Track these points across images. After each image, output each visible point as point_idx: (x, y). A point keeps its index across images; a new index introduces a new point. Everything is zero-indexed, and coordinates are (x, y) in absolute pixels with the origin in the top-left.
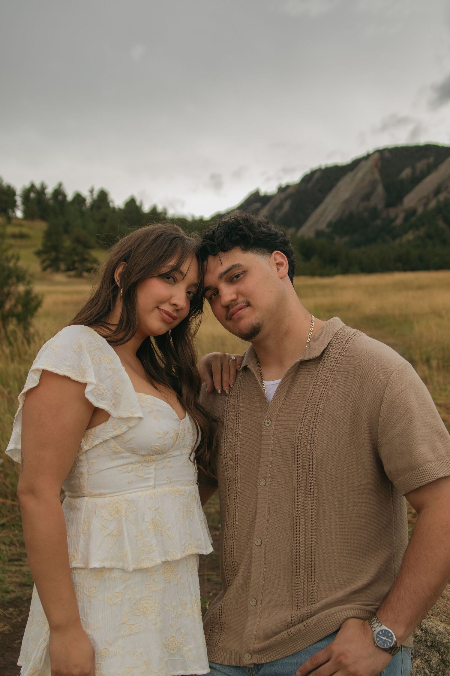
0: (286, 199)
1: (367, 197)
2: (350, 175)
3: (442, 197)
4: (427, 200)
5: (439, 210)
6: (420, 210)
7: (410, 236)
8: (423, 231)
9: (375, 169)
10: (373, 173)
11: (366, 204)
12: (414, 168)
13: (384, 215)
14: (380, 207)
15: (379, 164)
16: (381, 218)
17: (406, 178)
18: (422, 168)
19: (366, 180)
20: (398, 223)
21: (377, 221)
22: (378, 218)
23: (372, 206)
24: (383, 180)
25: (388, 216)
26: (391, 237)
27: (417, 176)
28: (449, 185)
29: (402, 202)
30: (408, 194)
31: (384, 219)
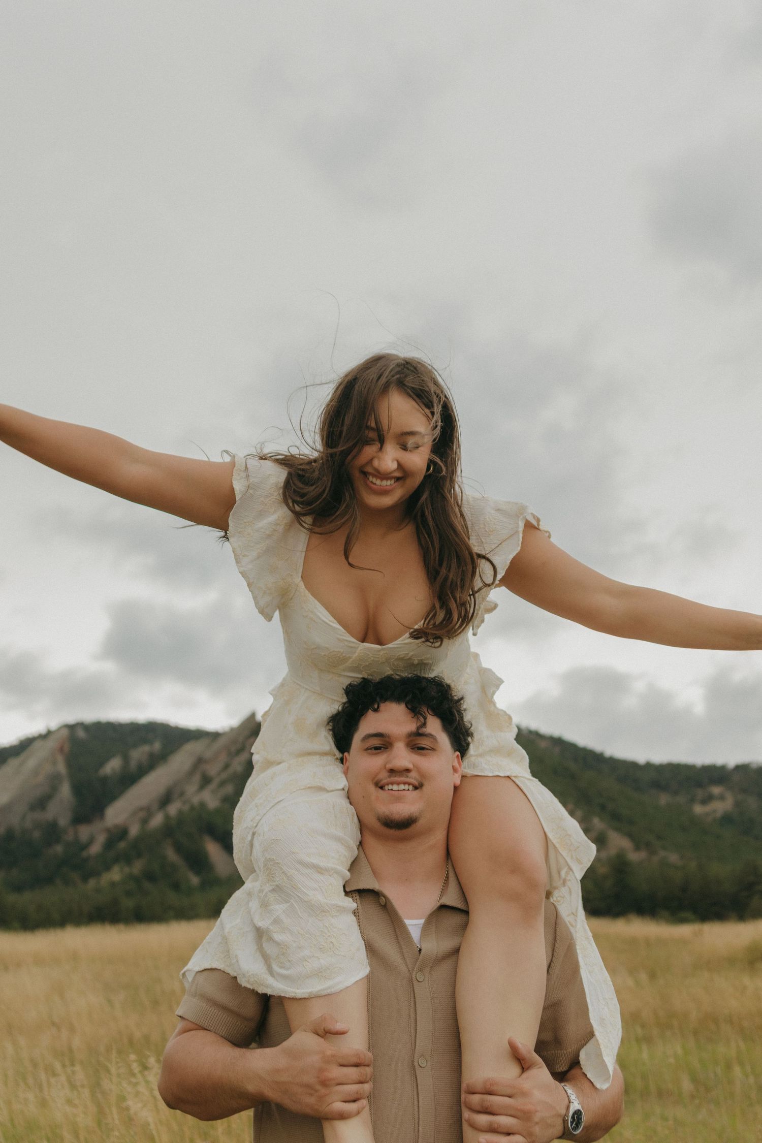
1: (41, 803)
2: (13, 763)
3: (173, 809)
4: (147, 813)
5: (169, 830)
6: (134, 831)
7: (115, 874)
8: (137, 867)
9: (60, 760)
10: (54, 763)
11: (38, 816)
12: (126, 759)
13: (70, 836)
14: (63, 822)
15: (67, 748)
16: (62, 842)
17: (111, 776)
18: (140, 760)
19: (39, 774)
20: (92, 853)
21: (55, 846)
22: (57, 842)
23: (47, 821)
24: (69, 776)
25: (76, 839)
26: (79, 877)
27: (129, 773)
28: (186, 789)
29: (102, 817)
30: (114, 802)
31: (68, 844)
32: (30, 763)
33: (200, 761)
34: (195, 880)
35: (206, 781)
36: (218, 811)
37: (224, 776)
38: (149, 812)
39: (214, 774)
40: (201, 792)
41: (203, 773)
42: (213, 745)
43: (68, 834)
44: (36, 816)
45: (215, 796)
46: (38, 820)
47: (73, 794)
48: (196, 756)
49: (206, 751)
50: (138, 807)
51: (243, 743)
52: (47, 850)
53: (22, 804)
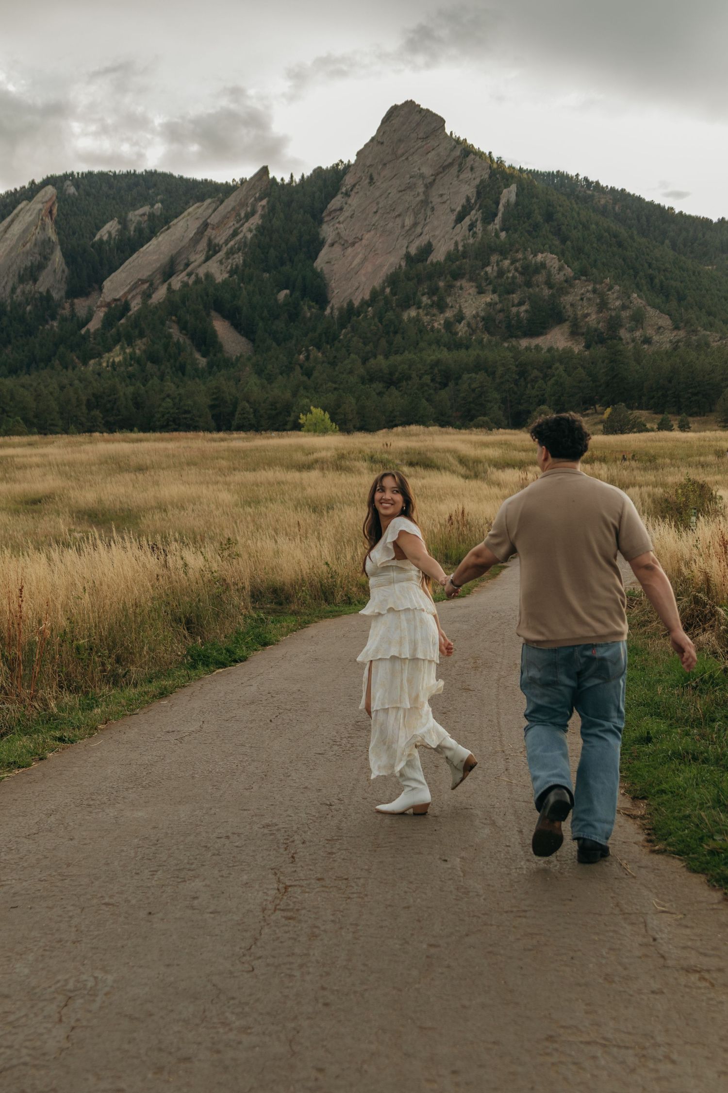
1: (32, 273)
3: (176, 282)
4: (148, 286)
5: (173, 306)
6: (135, 305)
7: (116, 356)
8: (140, 346)
9: (48, 221)
10: (44, 228)
11: (29, 287)
12: (124, 222)
13: (66, 312)
14: (56, 295)
15: (55, 211)
16: (58, 317)
17: (108, 242)
18: (139, 223)
19: (27, 242)
20: (92, 330)
21: (50, 322)
22: (53, 318)
23: (41, 293)
24: (61, 243)
25: (73, 314)
26: (78, 358)
27: (129, 239)
28: (192, 260)
29: (101, 289)
30: (113, 274)
31: (64, 319)
32: (17, 229)
33: (206, 225)
34: (202, 362)
35: (213, 250)
36: (225, 282)
37: (232, 243)
38: (151, 285)
39: (221, 243)
40: (208, 263)
41: (210, 241)
42: (222, 207)
43: (64, 309)
44: (28, 288)
45: (223, 268)
46: (30, 292)
47: (67, 263)
48: (201, 221)
49: (213, 216)
50: (139, 280)
51: (254, 206)
52: (43, 326)
53: (11, 275)
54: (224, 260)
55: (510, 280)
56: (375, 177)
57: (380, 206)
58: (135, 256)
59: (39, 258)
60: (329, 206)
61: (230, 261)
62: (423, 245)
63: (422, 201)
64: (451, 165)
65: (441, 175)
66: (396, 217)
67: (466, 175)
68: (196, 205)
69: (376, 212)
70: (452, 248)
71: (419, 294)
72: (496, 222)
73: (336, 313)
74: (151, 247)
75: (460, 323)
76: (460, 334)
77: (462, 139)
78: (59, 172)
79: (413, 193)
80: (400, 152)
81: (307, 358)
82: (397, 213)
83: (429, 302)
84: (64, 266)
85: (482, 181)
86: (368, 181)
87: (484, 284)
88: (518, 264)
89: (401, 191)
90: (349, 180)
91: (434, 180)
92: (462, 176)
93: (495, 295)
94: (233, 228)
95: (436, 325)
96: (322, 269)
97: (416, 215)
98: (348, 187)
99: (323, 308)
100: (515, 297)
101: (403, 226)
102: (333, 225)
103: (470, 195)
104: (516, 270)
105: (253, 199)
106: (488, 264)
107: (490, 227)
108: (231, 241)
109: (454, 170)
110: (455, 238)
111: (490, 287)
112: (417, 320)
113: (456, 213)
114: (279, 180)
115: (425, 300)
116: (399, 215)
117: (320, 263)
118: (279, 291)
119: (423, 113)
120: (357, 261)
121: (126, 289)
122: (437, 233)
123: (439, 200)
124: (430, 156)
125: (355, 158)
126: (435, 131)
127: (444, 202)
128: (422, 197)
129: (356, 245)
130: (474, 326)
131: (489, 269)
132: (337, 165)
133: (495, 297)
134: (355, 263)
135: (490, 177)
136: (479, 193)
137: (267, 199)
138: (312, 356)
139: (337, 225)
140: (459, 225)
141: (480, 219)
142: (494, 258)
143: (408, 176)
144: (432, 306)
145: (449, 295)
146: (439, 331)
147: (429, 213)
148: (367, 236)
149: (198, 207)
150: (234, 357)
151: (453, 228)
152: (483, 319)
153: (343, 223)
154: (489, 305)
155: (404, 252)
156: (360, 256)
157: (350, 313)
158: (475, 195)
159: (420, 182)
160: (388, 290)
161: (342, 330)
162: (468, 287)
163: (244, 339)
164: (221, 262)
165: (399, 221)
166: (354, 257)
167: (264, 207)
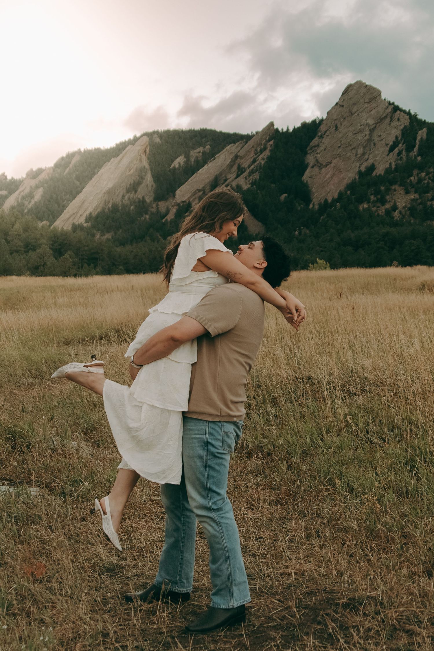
0: (37, 187)
1: (134, 187)
9: (144, 156)
10: (141, 161)
12: (187, 157)
13: (154, 210)
14: (148, 200)
15: (148, 151)
16: (149, 213)
17: (179, 168)
18: (197, 157)
19: (132, 169)
20: (169, 220)
21: (144, 216)
22: (146, 213)
23: (139, 199)
24: (151, 169)
25: (158, 210)
26: (161, 235)
27: (191, 167)
28: (228, 177)
29: (174, 196)
30: (182, 187)
31: (152, 214)
32: (126, 161)
33: (236, 157)
35: (241, 171)
36: (248, 190)
37: (252, 167)
38: (204, 193)
39: (246, 166)
40: (238, 179)
41: (239, 166)
42: (246, 146)
43: (153, 208)
44: (131, 196)
45: (247, 181)
46: (133, 198)
47: (155, 181)
48: (234, 155)
49: (241, 151)
50: (197, 190)
51: (265, 145)
52: (140, 218)
53: (122, 188)
54: (247, 177)
55: (425, 185)
56: (339, 126)
57: (342, 143)
58: (194, 175)
59: (138, 178)
60: (311, 144)
61: (251, 177)
62: (369, 165)
63: (368, 140)
64: (385, 117)
65: (378, 125)
66: (352, 149)
67: (395, 123)
68: (231, 145)
69: (339, 147)
70: (388, 166)
71: (369, 194)
72: (414, 150)
73: (317, 207)
74: (204, 170)
75: (395, 211)
76: (395, 218)
77: (392, 102)
78: (150, 130)
79: (363, 135)
80: (354, 111)
81: (300, 234)
82: (353, 147)
83: (375, 199)
84: (153, 183)
85: (405, 127)
86: (334, 128)
87: (409, 187)
88: (430, 175)
89: (355, 134)
90: (323, 128)
91: (375, 127)
92: (393, 124)
93: (417, 194)
94: (252, 158)
95: (380, 212)
96: (307, 181)
97: (364, 147)
98: (322, 132)
99: (308, 205)
100: (429, 195)
101: (356, 155)
102: (313, 155)
103: (398, 135)
104: (429, 178)
105: (265, 141)
106: (412, 176)
107: (411, 154)
108: (252, 165)
109: (387, 120)
110: (389, 161)
111: (413, 190)
112: (369, 209)
113: (389, 146)
114: (280, 130)
115: (372, 197)
116: (354, 148)
117: (305, 177)
118: (281, 195)
119: (368, 88)
120: (329, 176)
121: (189, 195)
122: (377, 158)
123: (379, 139)
124: (373, 112)
125: (326, 115)
126: (375, 97)
127: (382, 140)
128: (367, 137)
129: (328, 167)
130: (404, 213)
131: (412, 178)
132: (315, 120)
133: (417, 196)
134: (327, 177)
135: (410, 124)
136: (403, 134)
137: (273, 140)
138: (303, 233)
139: (316, 155)
140: (391, 153)
141: (404, 149)
142: (415, 172)
143: (359, 125)
144: (377, 201)
145: (388, 194)
146: (382, 216)
147: (372, 146)
148: (334, 161)
149: (232, 146)
150: (254, 234)
151: (388, 155)
152: (409, 209)
153: (319, 153)
154: (413, 200)
155: (358, 170)
156: (330, 173)
157: (325, 206)
158: (401, 135)
159: (367, 129)
160: (349, 192)
161: (321, 217)
162: (399, 190)
163: (260, 224)
164: (246, 178)
165: (354, 152)
166: (326, 174)
167: (271, 145)
